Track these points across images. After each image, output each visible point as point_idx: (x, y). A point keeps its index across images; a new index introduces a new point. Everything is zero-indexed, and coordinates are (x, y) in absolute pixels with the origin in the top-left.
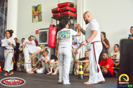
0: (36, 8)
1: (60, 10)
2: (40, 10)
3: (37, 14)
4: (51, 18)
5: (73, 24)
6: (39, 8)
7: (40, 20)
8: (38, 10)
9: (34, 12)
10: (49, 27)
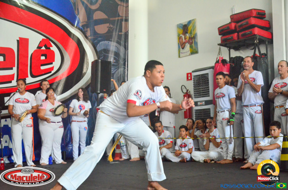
0: (185, 28)
1: (235, 27)
2: (194, 30)
3: (187, 40)
4: (218, 45)
5: (266, 55)
6: (190, 28)
7: (194, 52)
8: (189, 32)
9: (181, 37)
10: (214, 65)
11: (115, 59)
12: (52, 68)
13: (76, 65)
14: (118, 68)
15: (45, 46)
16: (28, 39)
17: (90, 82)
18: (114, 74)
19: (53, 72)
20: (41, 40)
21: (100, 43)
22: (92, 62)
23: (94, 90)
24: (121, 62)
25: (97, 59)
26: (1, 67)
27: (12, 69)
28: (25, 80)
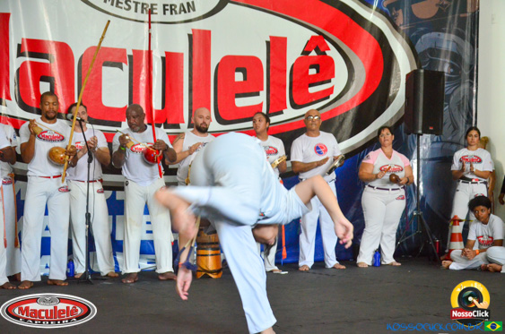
11: (452, 66)
12: (331, 91)
13: (377, 83)
14: (459, 84)
15: (317, 50)
16: (286, 39)
17: (403, 113)
18: (449, 96)
19: (332, 97)
20: (309, 38)
21: (423, 37)
22: (408, 76)
23: (412, 129)
24: (466, 72)
25: (416, 68)
26: (240, 92)
27: (258, 94)
28: (282, 113)
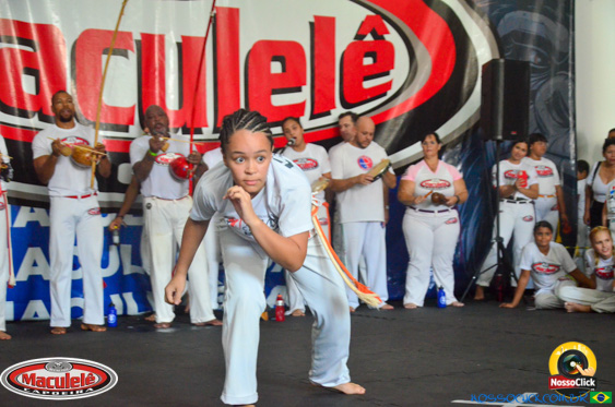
11: (539, 54)
14: (548, 78)
16: (334, 19)
18: (535, 92)
19: (390, 93)
20: (363, 19)
21: (506, 16)
22: (484, 66)
23: (491, 135)
26: (278, 87)
27: (299, 90)
28: (328, 114)
